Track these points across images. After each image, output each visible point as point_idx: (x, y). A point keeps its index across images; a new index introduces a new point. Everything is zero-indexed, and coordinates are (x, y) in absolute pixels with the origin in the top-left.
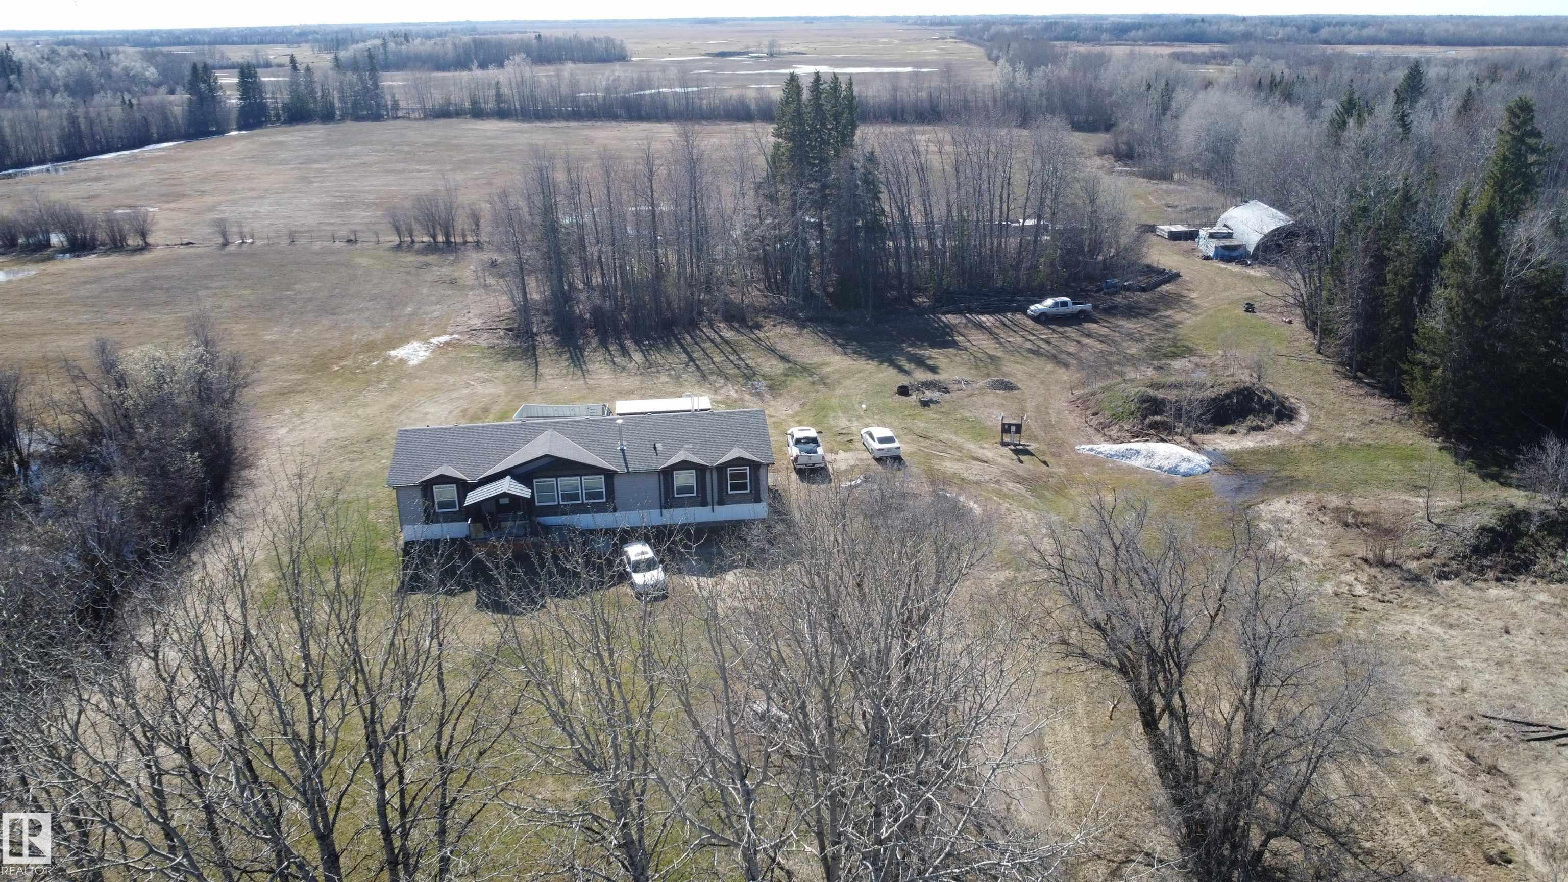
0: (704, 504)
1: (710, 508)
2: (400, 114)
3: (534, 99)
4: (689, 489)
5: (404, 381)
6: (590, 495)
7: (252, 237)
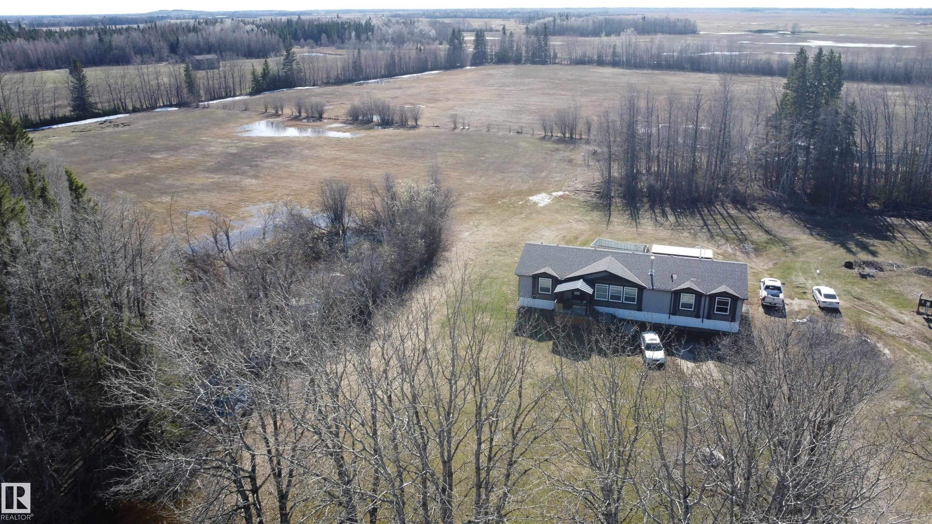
0: (697, 316)
1: (701, 319)
2: (557, 61)
3: (635, 55)
4: (690, 306)
5: (534, 215)
6: (627, 299)
7: (469, 126)
